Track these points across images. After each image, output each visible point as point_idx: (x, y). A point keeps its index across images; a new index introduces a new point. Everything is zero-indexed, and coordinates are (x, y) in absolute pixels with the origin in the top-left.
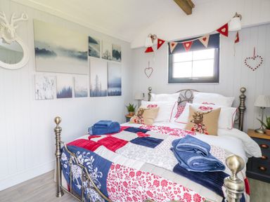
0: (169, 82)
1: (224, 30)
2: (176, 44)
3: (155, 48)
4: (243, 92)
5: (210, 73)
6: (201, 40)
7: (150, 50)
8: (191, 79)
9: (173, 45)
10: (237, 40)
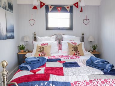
0: (46, 30)
1: (77, 5)
2: (53, 7)
3: (39, 7)
4: (83, 35)
5: (68, 25)
6: (66, 7)
7: (35, 8)
8: (59, 28)
9: (51, 7)
10: (81, 11)
